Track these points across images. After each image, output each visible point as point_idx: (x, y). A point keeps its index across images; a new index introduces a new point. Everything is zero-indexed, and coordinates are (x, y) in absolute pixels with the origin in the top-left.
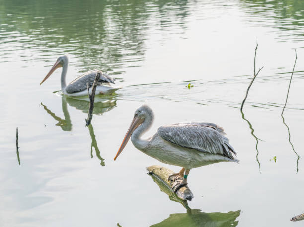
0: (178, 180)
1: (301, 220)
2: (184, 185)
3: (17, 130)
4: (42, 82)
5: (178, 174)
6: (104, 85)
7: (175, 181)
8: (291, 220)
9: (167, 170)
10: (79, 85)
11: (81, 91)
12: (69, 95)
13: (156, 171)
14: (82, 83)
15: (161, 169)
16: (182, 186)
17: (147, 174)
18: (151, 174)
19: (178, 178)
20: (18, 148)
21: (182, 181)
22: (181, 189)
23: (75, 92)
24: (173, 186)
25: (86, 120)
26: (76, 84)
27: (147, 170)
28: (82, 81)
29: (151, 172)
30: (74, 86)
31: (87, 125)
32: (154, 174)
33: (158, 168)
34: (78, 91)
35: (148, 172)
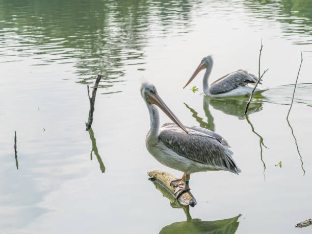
0: (181, 186)
1: (306, 226)
2: (187, 190)
3: (15, 134)
4: (186, 86)
5: (181, 180)
6: (250, 85)
7: (177, 187)
8: (296, 227)
9: (169, 175)
10: (225, 86)
11: (227, 91)
12: (213, 96)
13: (158, 177)
14: (227, 84)
15: (163, 174)
16: (184, 192)
17: (149, 179)
18: (153, 179)
19: (180, 183)
20: (16, 152)
21: (184, 187)
22: (183, 195)
23: (220, 93)
24: (176, 192)
25: (87, 124)
26: (221, 84)
27: (149, 175)
28: (227, 82)
29: (152, 177)
30: (219, 86)
31: (87, 130)
32: (156, 179)
33: (160, 173)
34: (223, 92)
35: (149, 177)
